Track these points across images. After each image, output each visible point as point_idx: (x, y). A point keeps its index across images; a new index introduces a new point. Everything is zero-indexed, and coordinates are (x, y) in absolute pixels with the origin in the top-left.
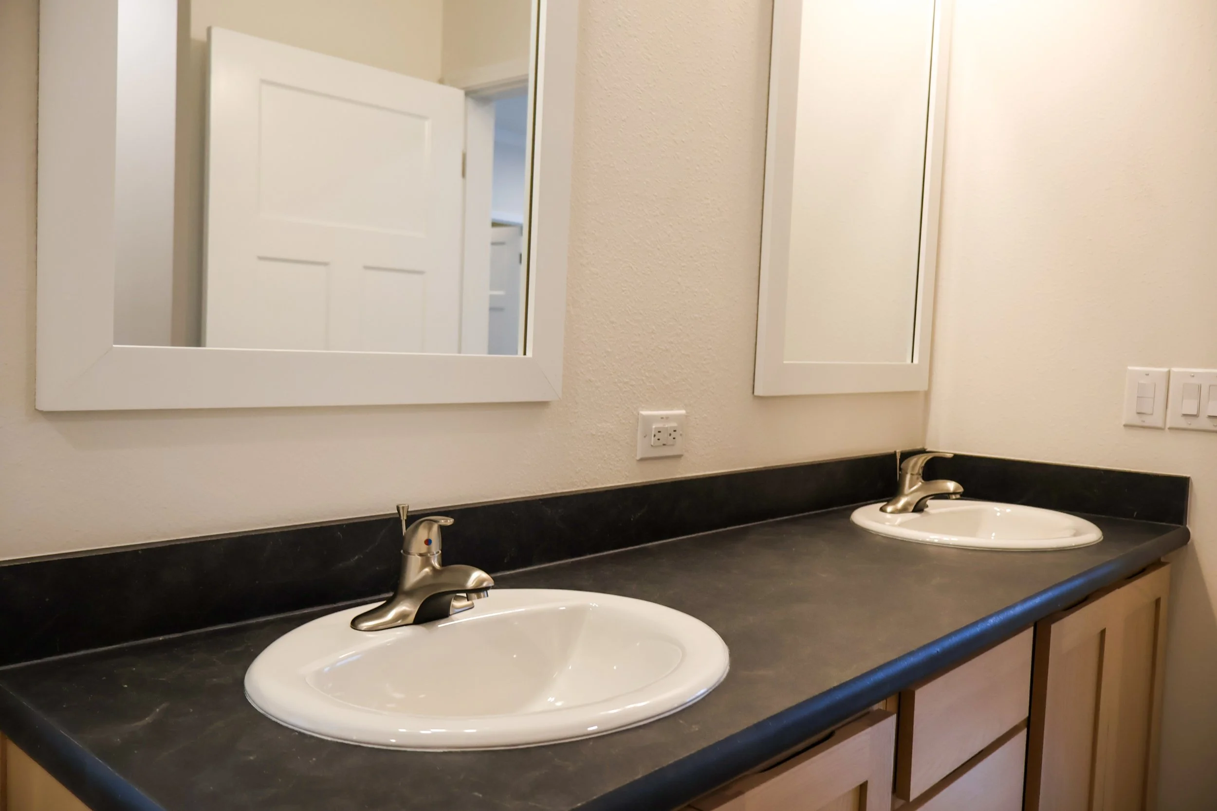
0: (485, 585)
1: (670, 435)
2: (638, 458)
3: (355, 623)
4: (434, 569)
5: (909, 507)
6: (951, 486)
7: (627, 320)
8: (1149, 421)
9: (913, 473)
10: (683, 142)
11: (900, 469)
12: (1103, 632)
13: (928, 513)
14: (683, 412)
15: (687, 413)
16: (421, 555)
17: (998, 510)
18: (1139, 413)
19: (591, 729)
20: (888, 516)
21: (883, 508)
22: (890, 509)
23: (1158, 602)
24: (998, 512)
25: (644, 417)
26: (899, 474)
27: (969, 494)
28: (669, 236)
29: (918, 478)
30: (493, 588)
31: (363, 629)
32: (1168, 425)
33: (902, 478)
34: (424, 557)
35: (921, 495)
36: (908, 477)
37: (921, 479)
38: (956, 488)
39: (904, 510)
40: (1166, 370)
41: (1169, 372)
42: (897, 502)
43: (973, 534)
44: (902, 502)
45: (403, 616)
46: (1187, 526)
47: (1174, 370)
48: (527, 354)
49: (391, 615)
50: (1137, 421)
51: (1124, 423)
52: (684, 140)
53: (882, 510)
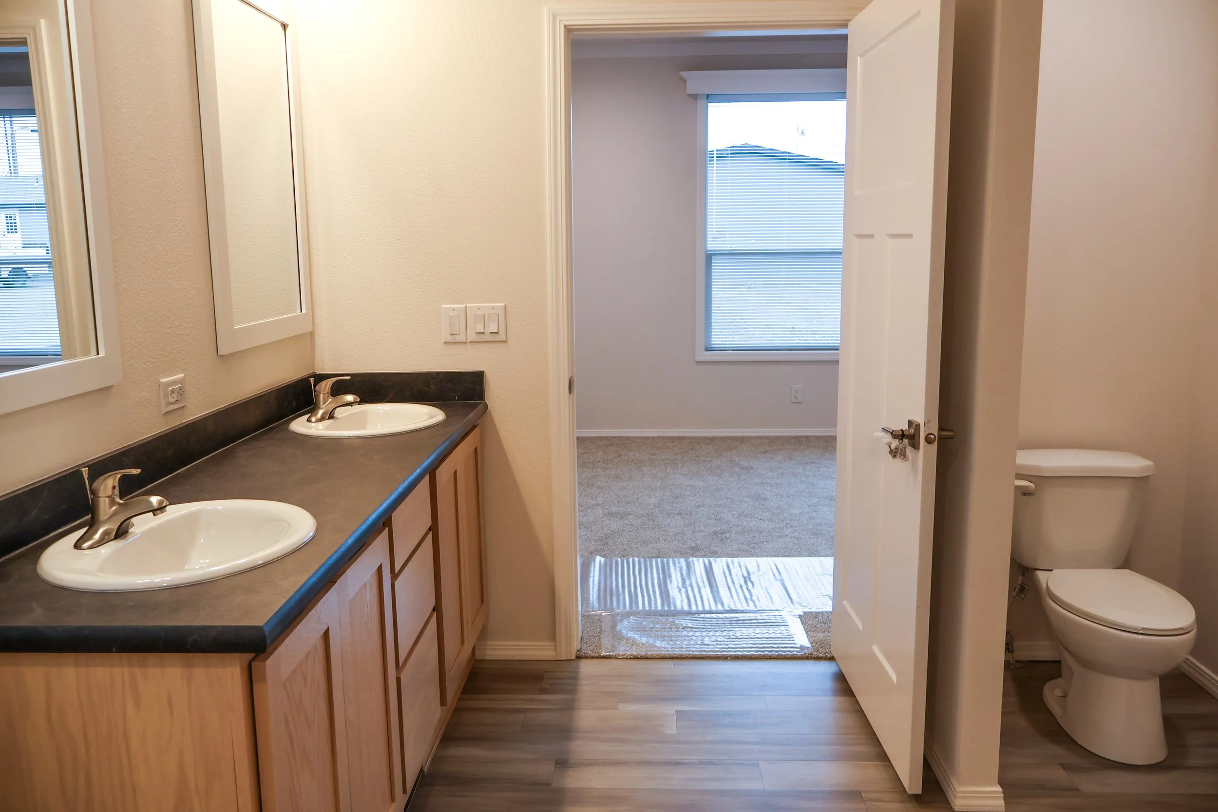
0: (164, 504)
1: (179, 393)
2: (163, 413)
3: (77, 546)
4: (119, 504)
5: (326, 416)
6: (350, 398)
7: (145, 317)
8: (458, 338)
9: (325, 393)
10: (159, 182)
11: (315, 391)
12: (455, 472)
13: (338, 419)
14: (182, 375)
15: (184, 375)
16: (108, 497)
17: (381, 408)
18: (451, 334)
19: (260, 562)
20: (313, 424)
21: (309, 419)
22: (313, 419)
23: (476, 449)
24: (381, 410)
25: (163, 383)
26: (315, 394)
27: (364, 400)
28: (160, 252)
29: (328, 396)
30: (169, 505)
31: (86, 548)
32: (469, 341)
33: (317, 397)
34: (110, 498)
35: (333, 406)
36: (322, 396)
37: (330, 396)
38: (355, 399)
39: (322, 419)
40: (464, 306)
41: (466, 307)
42: (317, 414)
43: (364, 428)
44: (320, 412)
45: (106, 533)
46: (486, 401)
47: (468, 305)
48: (99, 353)
49: (97, 536)
50: (450, 339)
51: (443, 341)
52: (160, 181)
53: (309, 420)
